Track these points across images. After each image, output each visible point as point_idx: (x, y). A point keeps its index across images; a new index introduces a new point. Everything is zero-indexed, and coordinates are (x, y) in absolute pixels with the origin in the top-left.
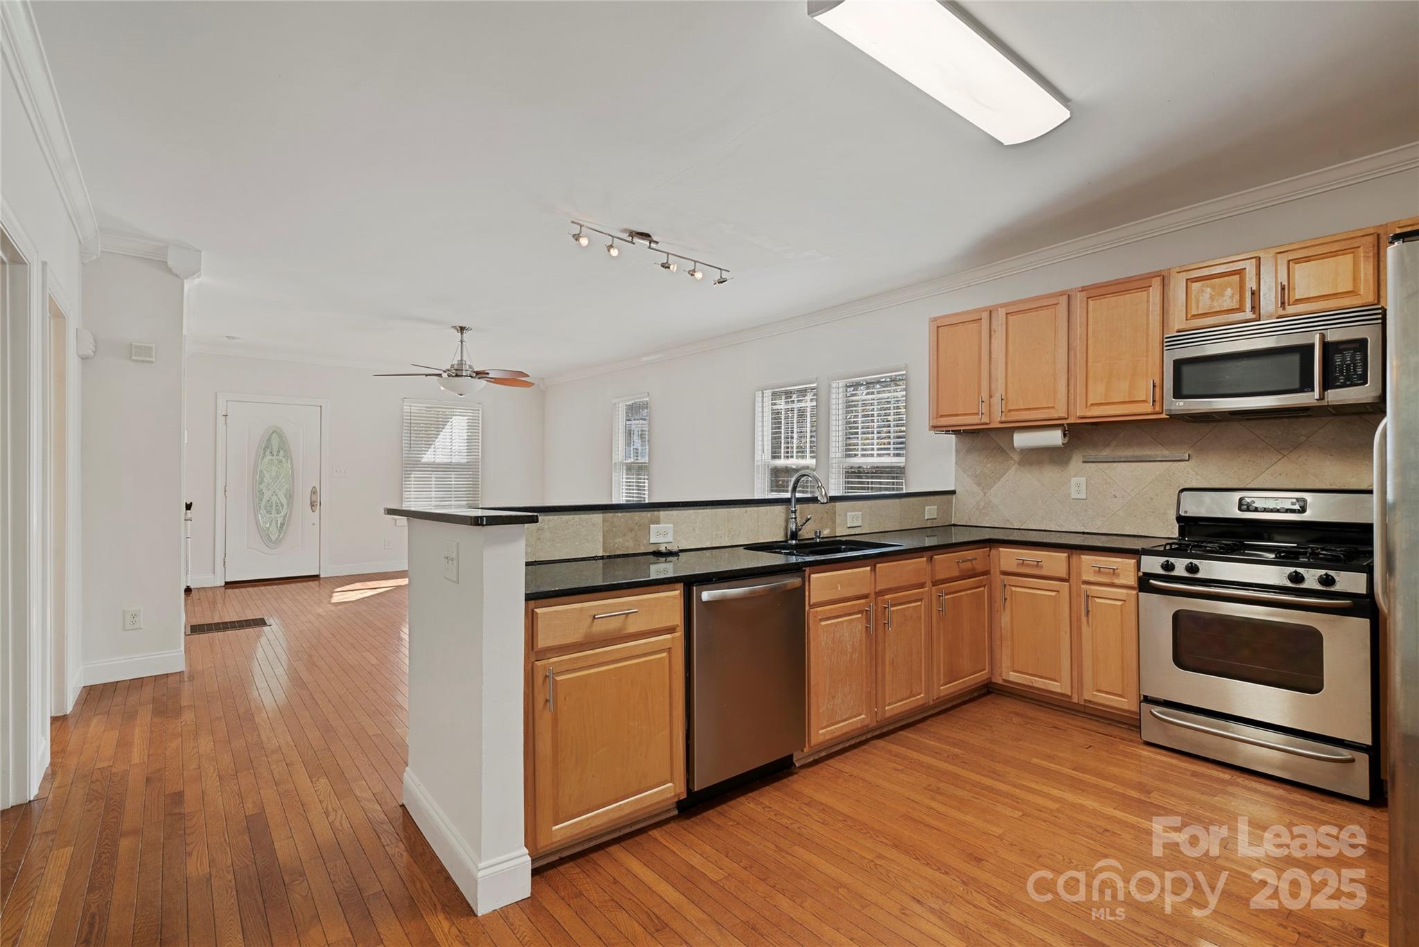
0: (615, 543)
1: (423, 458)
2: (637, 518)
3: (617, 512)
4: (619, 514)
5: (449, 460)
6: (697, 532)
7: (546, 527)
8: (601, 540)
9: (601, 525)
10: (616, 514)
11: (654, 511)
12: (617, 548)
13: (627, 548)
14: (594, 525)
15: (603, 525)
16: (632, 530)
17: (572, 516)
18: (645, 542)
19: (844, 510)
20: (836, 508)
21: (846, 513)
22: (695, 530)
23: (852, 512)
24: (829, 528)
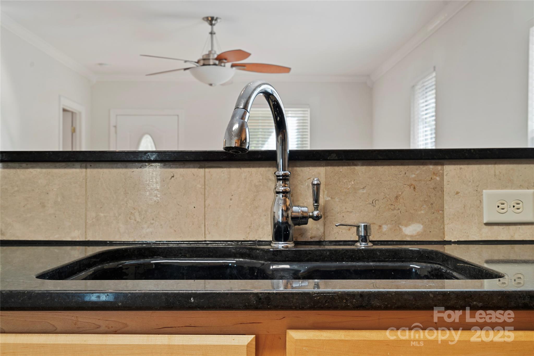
19: (470, 184)
20: (445, 177)
21: (479, 190)
22: (44, 206)
23: (497, 188)
24: (419, 222)
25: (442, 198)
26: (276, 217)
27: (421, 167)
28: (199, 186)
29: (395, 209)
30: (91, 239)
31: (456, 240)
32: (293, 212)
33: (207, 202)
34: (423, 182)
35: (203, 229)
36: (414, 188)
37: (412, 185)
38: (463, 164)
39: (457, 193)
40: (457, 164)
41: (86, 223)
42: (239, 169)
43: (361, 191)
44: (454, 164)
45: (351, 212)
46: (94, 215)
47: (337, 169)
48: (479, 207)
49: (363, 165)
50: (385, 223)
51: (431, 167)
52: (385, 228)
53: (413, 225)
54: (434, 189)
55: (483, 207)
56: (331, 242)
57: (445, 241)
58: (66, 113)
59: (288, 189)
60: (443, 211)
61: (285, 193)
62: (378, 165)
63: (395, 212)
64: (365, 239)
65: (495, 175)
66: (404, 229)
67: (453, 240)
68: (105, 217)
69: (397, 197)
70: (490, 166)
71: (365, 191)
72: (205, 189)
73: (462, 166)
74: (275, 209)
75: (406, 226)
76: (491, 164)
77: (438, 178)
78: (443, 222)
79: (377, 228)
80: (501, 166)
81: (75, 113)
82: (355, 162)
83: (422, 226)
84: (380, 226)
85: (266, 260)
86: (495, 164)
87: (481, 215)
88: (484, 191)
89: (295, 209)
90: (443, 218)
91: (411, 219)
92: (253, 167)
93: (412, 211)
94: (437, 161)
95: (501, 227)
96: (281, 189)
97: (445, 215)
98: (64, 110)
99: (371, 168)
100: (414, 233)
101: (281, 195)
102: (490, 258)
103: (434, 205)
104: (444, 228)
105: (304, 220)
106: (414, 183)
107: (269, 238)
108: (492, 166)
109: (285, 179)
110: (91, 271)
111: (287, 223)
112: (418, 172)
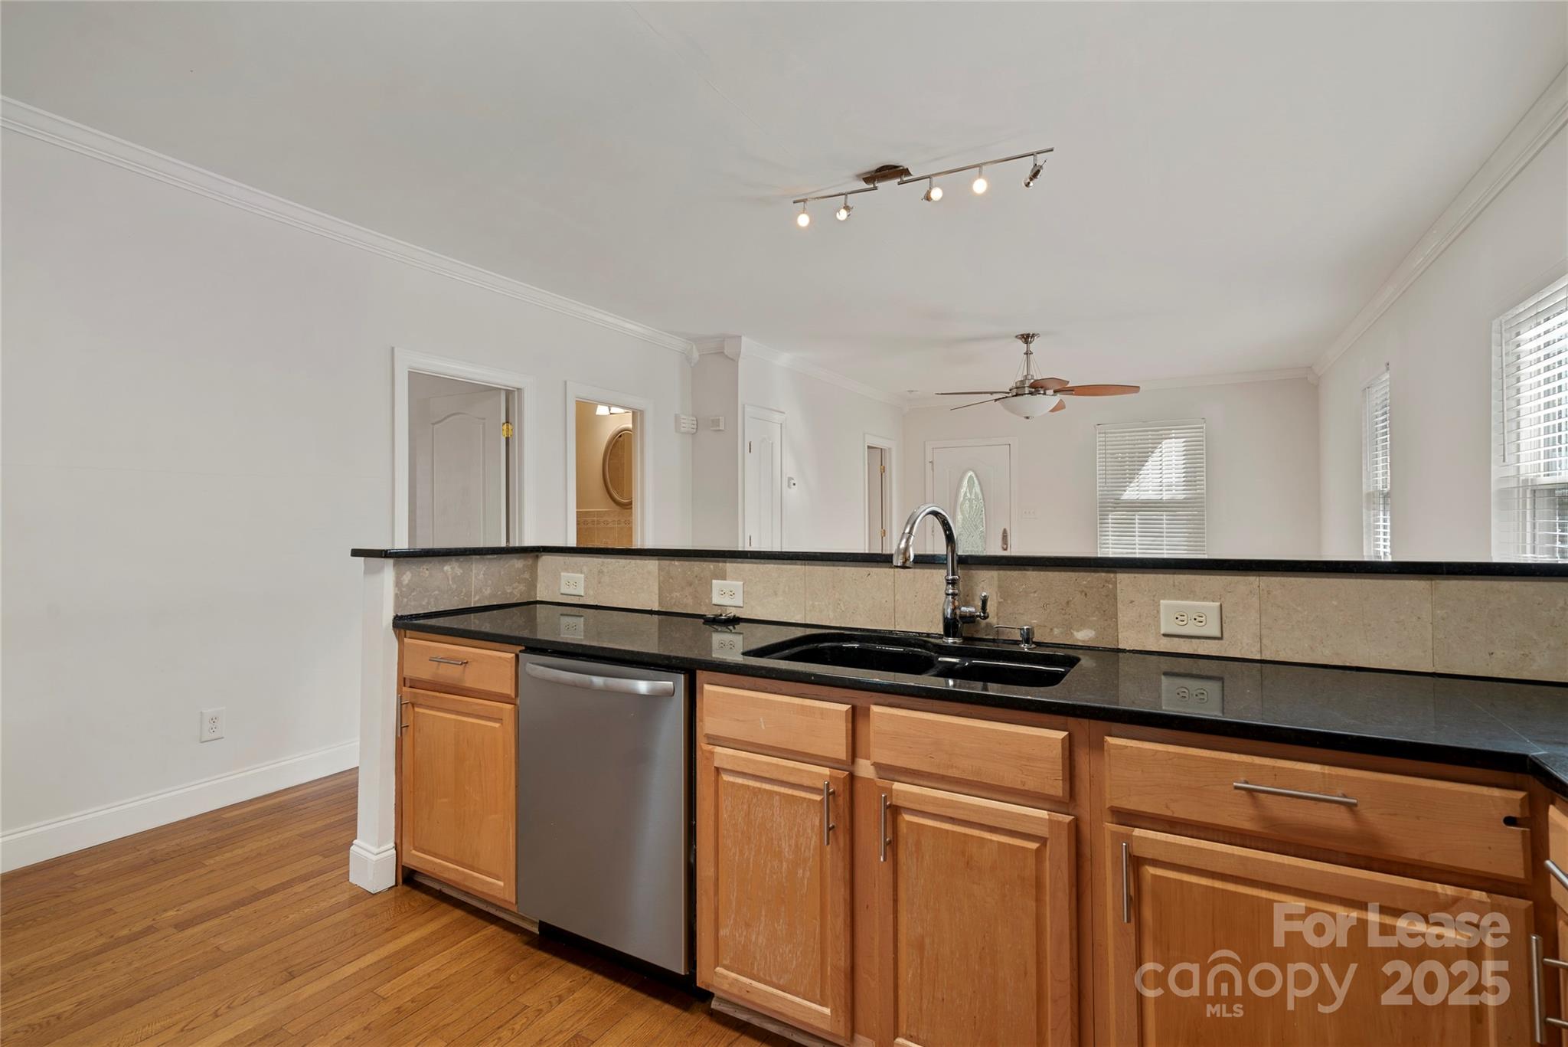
0: (672, 598)
1: (1122, 495)
2: (696, 569)
3: (674, 560)
4: (677, 563)
5: (1159, 497)
6: (781, 599)
7: (605, 570)
8: (657, 592)
9: (657, 574)
10: (673, 562)
11: (718, 562)
12: (674, 604)
13: (686, 606)
14: (649, 573)
15: (659, 574)
16: (690, 584)
17: (628, 561)
18: (707, 601)
19: (1146, 593)
20: (1118, 585)
21: (1156, 599)
22: (776, 594)
23: (1177, 599)
24: (1091, 629)
25: (1115, 605)
26: (946, 613)
27: (1093, 574)
28: (890, 584)
29: (1065, 614)
30: (809, 623)
31: (1131, 649)
32: (961, 612)
33: (897, 597)
34: (1095, 589)
35: (893, 620)
36: (1086, 594)
37: (1083, 591)
38: (1138, 573)
39: (1132, 602)
40: (1132, 573)
41: (805, 609)
42: (922, 570)
43: (1032, 595)
44: (1128, 573)
45: (1023, 614)
46: (811, 603)
47: (1009, 573)
48: (1156, 617)
49: (1033, 570)
50: (1057, 627)
51: (1103, 574)
52: (1056, 631)
53: (1085, 631)
54: (1107, 596)
55: (1160, 618)
56: (1005, 641)
57: (1119, 649)
58: (871, 450)
59: (957, 591)
60: (1117, 619)
61: (953, 595)
62: (1048, 571)
63: (1066, 617)
64: (1027, 641)
65: (1174, 586)
66: (1075, 633)
67: (1128, 649)
68: (819, 605)
69: (1068, 603)
70: (1168, 576)
71: (1036, 595)
72: (894, 586)
73: (1136, 575)
74: (945, 607)
75: (1078, 631)
76: (1169, 574)
77: (1110, 586)
78: (1117, 629)
79: (1049, 630)
80: (1181, 576)
81: (885, 450)
82: (1027, 567)
83: (1094, 633)
84: (1051, 629)
85: (935, 653)
86: (1174, 574)
87: (1159, 626)
88: (1162, 601)
89: (963, 609)
90: (1117, 625)
91: (1083, 625)
92: (934, 569)
93: (1084, 617)
94: (1109, 569)
95: (1182, 640)
96: (951, 591)
97: (1119, 623)
98: (869, 447)
99: (1042, 573)
100: (1087, 638)
101: (950, 597)
102: (1169, 670)
103: (1106, 612)
104: (1118, 636)
105: (972, 619)
106: (1085, 589)
107: (940, 630)
108: (1171, 576)
109: (953, 583)
110: (786, 652)
111: (956, 618)
112: (1089, 579)
